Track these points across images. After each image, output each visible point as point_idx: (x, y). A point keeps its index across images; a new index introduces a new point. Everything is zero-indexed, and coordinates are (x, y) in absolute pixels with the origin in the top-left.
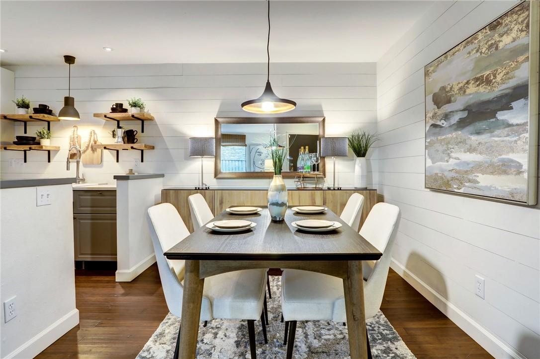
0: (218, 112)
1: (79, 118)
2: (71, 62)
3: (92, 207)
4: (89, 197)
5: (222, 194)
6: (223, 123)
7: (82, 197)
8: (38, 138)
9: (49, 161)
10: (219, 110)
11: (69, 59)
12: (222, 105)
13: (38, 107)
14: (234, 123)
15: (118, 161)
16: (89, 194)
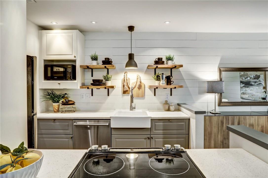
0: (219, 64)
1: (137, 67)
2: (132, 30)
3: (163, 130)
4: (161, 124)
5: (239, 118)
6: (223, 71)
7: (156, 124)
8: (104, 81)
9: (108, 95)
10: (220, 62)
11: (131, 28)
12: (221, 60)
13: (104, 60)
14: (230, 71)
15: (155, 95)
16: (162, 121)
